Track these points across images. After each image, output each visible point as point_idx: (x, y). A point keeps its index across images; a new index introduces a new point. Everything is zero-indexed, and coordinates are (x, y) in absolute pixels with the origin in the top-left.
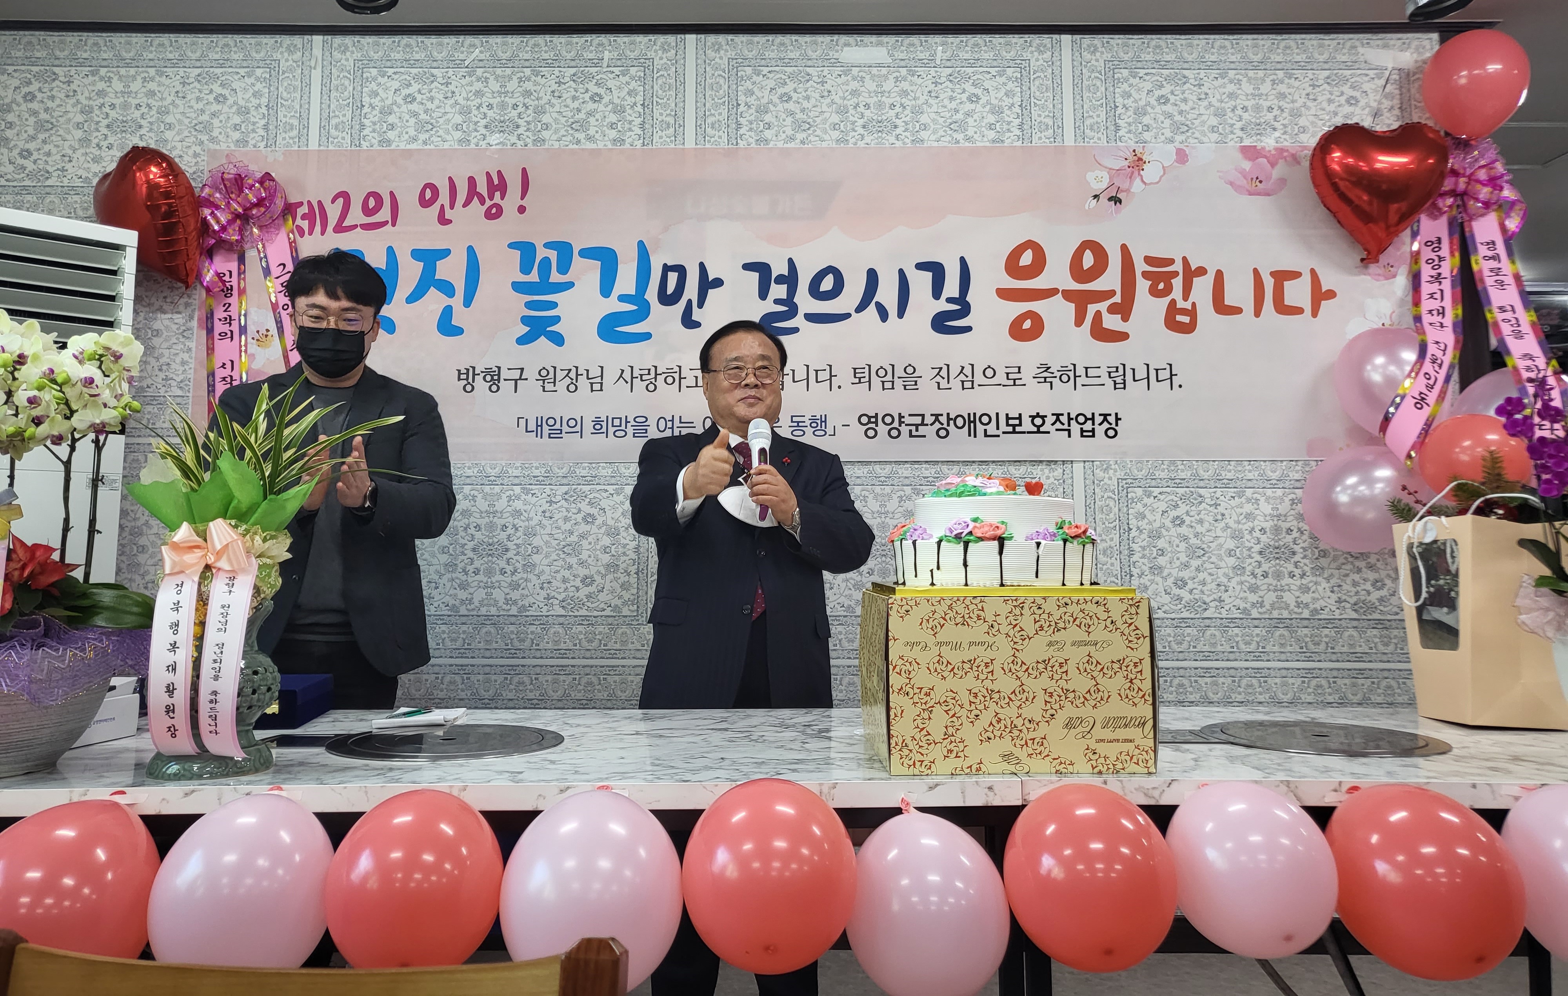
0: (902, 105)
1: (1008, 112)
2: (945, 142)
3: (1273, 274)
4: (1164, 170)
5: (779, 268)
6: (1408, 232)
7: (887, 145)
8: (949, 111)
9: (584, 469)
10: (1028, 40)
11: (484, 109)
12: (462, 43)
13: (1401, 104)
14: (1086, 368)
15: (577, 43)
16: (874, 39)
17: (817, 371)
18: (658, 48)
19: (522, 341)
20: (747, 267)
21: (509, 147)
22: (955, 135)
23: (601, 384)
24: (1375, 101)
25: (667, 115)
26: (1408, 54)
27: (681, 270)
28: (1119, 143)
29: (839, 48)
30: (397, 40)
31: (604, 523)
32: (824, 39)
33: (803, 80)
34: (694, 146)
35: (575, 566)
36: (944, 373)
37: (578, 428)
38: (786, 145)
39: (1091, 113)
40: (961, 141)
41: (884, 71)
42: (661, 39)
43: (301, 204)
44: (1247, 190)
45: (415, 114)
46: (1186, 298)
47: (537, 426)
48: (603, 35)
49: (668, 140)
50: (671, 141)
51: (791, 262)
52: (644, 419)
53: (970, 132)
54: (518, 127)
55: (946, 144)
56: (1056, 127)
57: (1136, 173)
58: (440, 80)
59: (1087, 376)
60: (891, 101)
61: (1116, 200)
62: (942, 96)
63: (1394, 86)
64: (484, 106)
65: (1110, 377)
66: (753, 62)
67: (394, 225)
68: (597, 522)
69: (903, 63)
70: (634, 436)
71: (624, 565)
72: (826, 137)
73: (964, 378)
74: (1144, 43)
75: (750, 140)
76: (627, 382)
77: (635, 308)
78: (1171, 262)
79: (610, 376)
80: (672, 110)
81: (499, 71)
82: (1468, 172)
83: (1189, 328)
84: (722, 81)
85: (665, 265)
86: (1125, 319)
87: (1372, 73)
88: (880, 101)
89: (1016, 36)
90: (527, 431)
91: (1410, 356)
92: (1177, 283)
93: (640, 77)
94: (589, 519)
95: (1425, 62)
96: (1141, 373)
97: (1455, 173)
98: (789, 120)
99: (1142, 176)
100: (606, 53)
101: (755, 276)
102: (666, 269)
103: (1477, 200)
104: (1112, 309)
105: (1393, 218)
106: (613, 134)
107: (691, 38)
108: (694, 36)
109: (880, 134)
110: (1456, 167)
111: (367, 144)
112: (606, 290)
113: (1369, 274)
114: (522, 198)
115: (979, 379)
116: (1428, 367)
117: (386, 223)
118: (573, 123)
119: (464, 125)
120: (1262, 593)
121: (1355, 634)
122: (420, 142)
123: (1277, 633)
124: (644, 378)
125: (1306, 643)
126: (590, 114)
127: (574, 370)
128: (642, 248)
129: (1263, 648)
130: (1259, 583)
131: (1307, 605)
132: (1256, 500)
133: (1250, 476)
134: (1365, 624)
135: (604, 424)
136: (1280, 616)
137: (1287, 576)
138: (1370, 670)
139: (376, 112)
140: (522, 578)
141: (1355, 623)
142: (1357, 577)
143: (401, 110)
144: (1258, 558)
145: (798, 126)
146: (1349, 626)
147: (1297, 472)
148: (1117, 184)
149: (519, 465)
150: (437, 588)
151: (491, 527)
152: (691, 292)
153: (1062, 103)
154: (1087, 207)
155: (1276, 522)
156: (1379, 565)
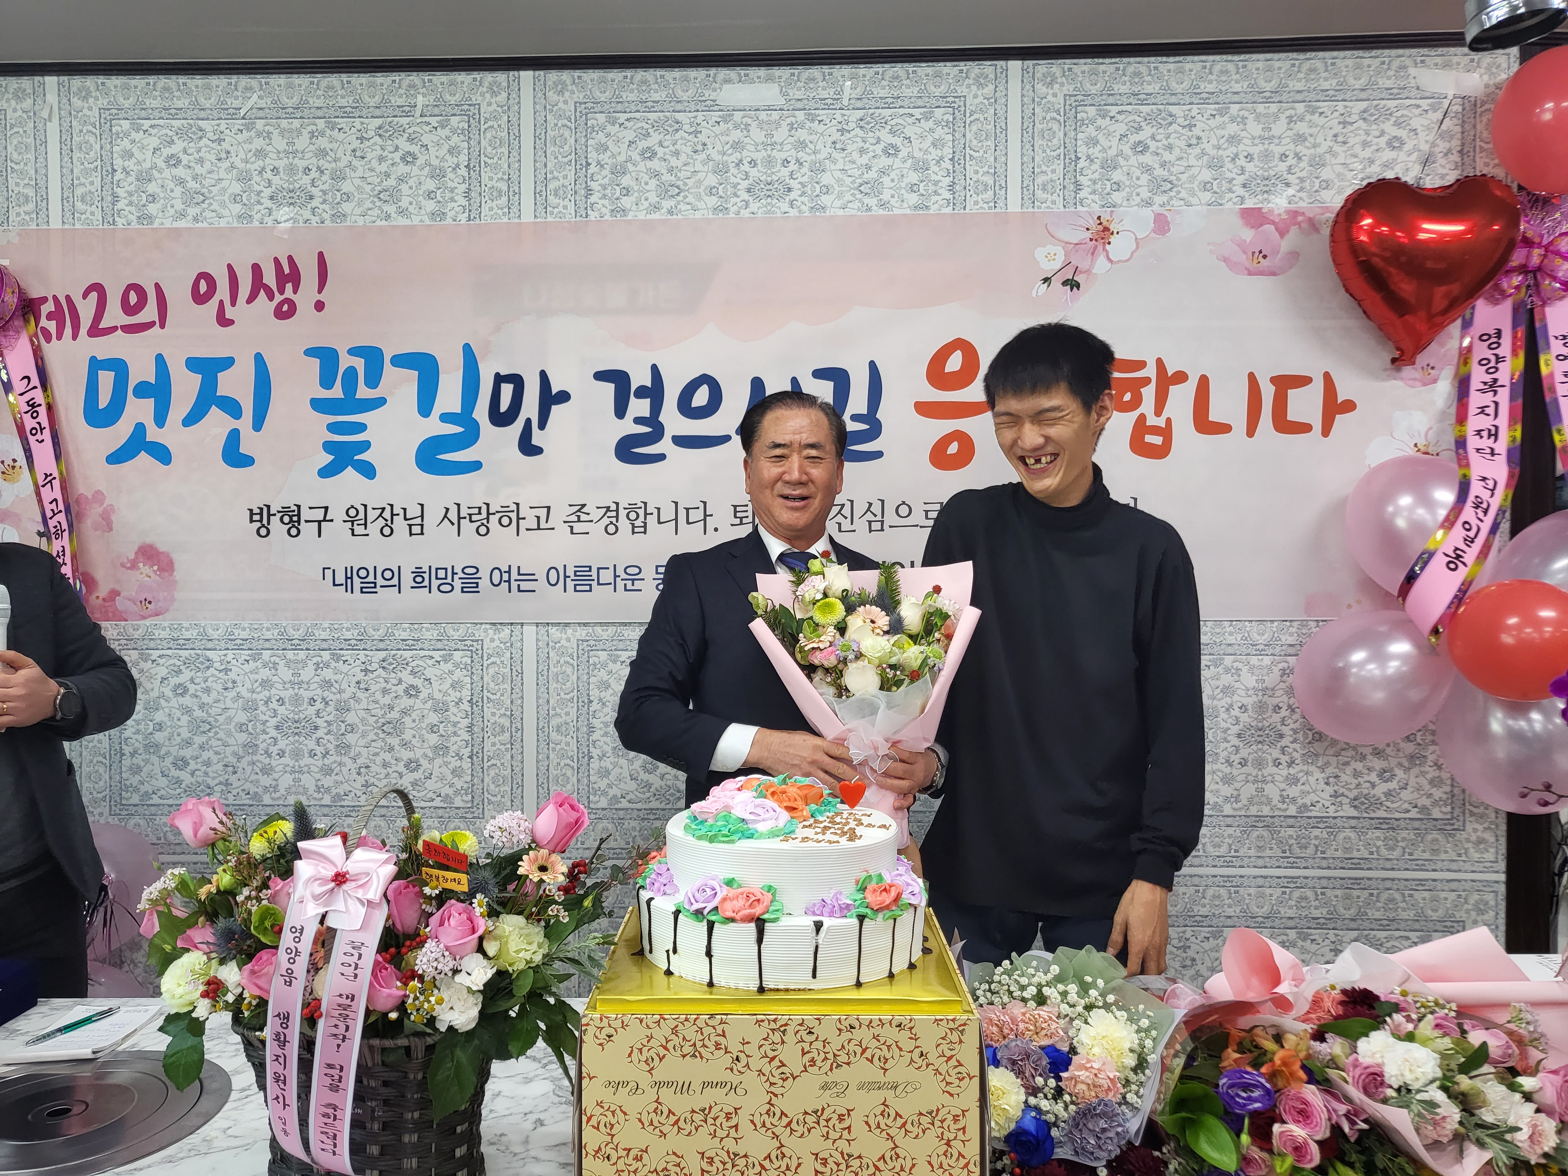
0: (797, 160)
1: (936, 169)
2: (853, 209)
3: (1274, 380)
4: (1137, 244)
5: (640, 378)
6: (1459, 322)
7: (779, 215)
8: (859, 168)
9: (404, 630)
10: (965, 68)
11: (268, 175)
12: (236, 86)
13: (1463, 145)
15: (382, 85)
16: (762, 72)
17: (687, 509)
18: (485, 89)
19: (326, 472)
20: (601, 376)
21: (301, 224)
22: (867, 200)
23: (422, 526)
24: (1427, 142)
25: (499, 179)
26: (1476, 76)
27: (517, 381)
28: (1079, 208)
29: (717, 85)
30: (152, 82)
31: (430, 697)
32: (697, 74)
33: (670, 130)
34: (532, 220)
35: (397, 748)
36: (846, 511)
37: (395, 581)
38: (649, 217)
39: (1044, 168)
40: (874, 208)
41: (775, 115)
42: (488, 77)
43: (44, 300)
44: (1247, 268)
45: (181, 182)
46: (1158, 412)
47: (347, 578)
48: (415, 74)
49: (500, 212)
50: (504, 214)
51: (655, 369)
52: (474, 570)
53: (886, 196)
54: (311, 198)
55: (854, 212)
56: (997, 188)
57: (1100, 248)
58: (210, 135)
60: (783, 155)
61: (1072, 284)
62: (850, 148)
63: (1455, 121)
64: (268, 170)
66: (607, 107)
67: (162, 326)
68: (422, 696)
69: (799, 105)
70: (463, 592)
71: (456, 747)
72: (701, 205)
73: (872, 518)
74: (1118, 69)
75: (604, 210)
76: (453, 524)
77: (461, 429)
78: (1141, 365)
79: (433, 516)
80: (504, 173)
81: (284, 123)
82: (1545, 242)
83: (1161, 452)
84: (567, 133)
85: (497, 375)
87: (1425, 104)
88: (769, 156)
89: (948, 64)
90: (334, 585)
91: (1446, 496)
92: (1149, 393)
93: (463, 130)
94: (412, 691)
95: (1498, 87)
97: (1528, 243)
98: (653, 183)
99: (1107, 252)
100: (420, 98)
101: (609, 388)
102: (499, 379)
103: (1555, 279)
105: (1439, 303)
106: (430, 206)
107: (527, 75)
108: (530, 73)
109: (769, 200)
110: (1529, 234)
111: (124, 221)
112: (425, 406)
113: (1402, 379)
114: (320, 291)
115: (891, 518)
116: (1468, 513)
117: (151, 325)
118: (381, 192)
119: (244, 195)
120: (1237, 785)
121: (1353, 835)
122: (190, 218)
123: (1255, 834)
124: (474, 518)
125: (1290, 846)
126: (401, 180)
127: (388, 508)
128: (469, 354)
129: (1236, 851)
130: (1235, 772)
131: (1294, 800)
132: (1238, 669)
133: (1231, 639)
134: (1366, 823)
135: (426, 576)
136: (1260, 813)
137: (1270, 764)
138: (1369, 879)
139: (131, 179)
140: (335, 762)
141: (1353, 823)
142: (1359, 766)
143: (163, 175)
144: (1235, 741)
145: (664, 191)
146: (1346, 825)
147: (1291, 635)
148: (1074, 263)
149: (327, 625)
150: (235, 773)
151: (297, 700)
152: (530, 407)
153: (1006, 154)
154: (1034, 294)
155: (1260, 698)
156: (1389, 751)
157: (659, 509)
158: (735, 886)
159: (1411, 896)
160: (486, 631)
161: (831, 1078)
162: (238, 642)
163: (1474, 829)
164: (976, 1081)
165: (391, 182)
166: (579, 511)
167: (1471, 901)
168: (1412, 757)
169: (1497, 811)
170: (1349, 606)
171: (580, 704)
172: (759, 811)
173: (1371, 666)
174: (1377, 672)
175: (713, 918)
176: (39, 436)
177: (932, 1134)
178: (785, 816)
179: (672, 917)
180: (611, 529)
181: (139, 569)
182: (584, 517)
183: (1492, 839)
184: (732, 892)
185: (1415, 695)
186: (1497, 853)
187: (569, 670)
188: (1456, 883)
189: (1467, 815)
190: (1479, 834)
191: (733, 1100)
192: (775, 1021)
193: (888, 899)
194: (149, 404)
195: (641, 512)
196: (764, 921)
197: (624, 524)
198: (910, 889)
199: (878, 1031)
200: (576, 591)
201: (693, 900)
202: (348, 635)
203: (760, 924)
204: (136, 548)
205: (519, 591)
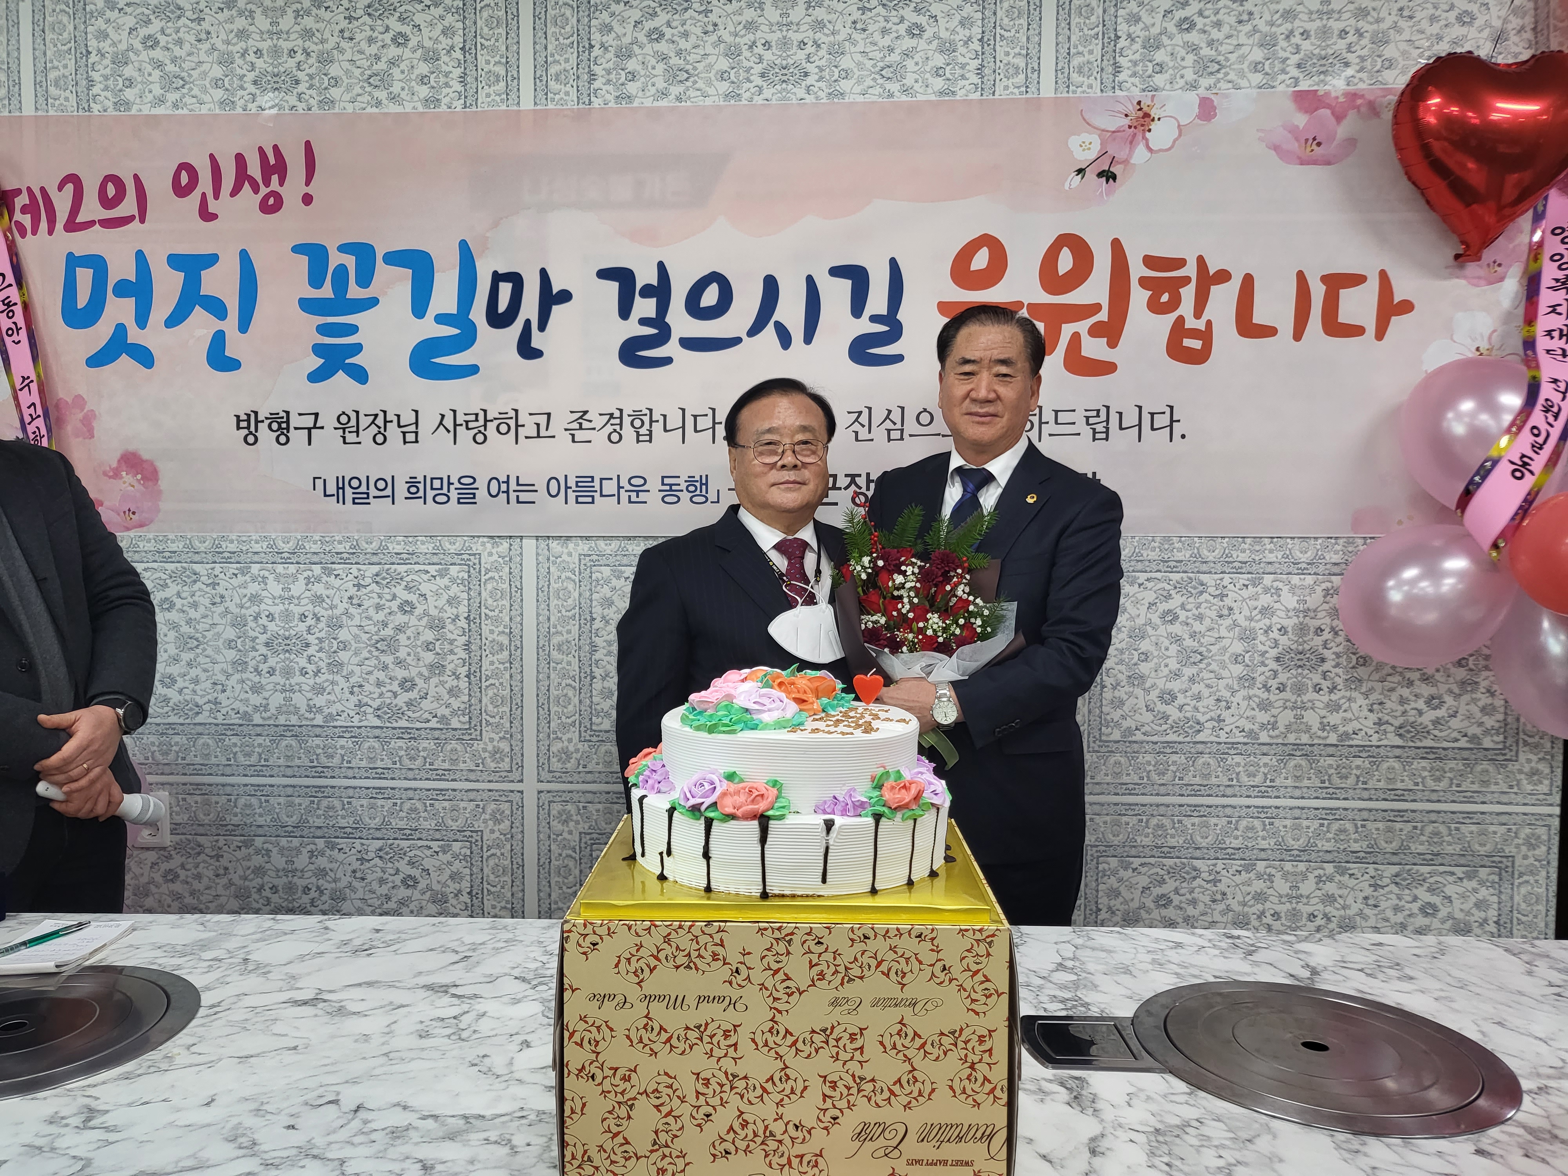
0: (815, 42)
1: (963, 50)
2: (874, 95)
3: (1325, 279)
4: (1180, 131)
5: (646, 276)
6: (1529, 215)
7: (794, 101)
8: (880, 51)
9: (399, 543)
11: (251, 57)
13: (1536, 22)
14: (1056, 412)
17: (695, 417)
19: (316, 377)
20: (604, 274)
21: (287, 111)
22: (889, 86)
23: (416, 433)
24: (1499, 18)
25: (496, 63)
27: (516, 279)
28: (1118, 93)
31: (426, 613)
33: (679, 8)
34: (532, 107)
35: (391, 666)
36: (864, 419)
37: (388, 492)
38: (656, 104)
39: (1081, 48)
40: (897, 94)
43: (18, 192)
44: (1299, 158)
45: (159, 65)
46: (1198, 314)
47: (338, 488)
49: (498, 98)
50: (502, 101)
51: (661, 266)
52: (471, 480)
54: (297, 82)
55: (875, 98)
56: (1029, 71)
57: (1139, 136)
59: (1056, 423)
60: (800, 37)
61: (1109, 176)
62: (871, 28)
64: (251, 52)
65: (1088, 424)
67: (142, 221)
68: (417, 612)
70: (459, 503)
71: (452, 666)
72: (711, 91)
73: (892, 426)
75: (608, 97)
76: (448, 431)
77: (457, 331)
78: (1180, 263)
79: (428, 423)
80: (502, 57)
83: (1199, 357)
84: (568, 13)
85: (495, 273)
86: (1113, 343)
88: (785, 38)
90: (325, 495)
92: (1188, 293)
93: (458, 8)
94: (407, 608)
96: (1130, 419)
98: (661, 67)
99: (1147, 140)
101: (613, 287)
102: (497, 278)
104: (1096, 331)
105: (1510, 194)
106: (423, 91)
109: (784, 85)
111: (100, 107)
112: (419, 308)
113: (1465, 277)
114: (308, 183)
115: (911, 426)
117: (131, 219)
118: (370, 77)
119: (226, 80)
120: (1274, 712)
121: (1397, 765)
122: (169, 104)
123: (1292, 763)
124: (471, 425)
125: (1330, 776)
126: (392, 63)
127: (381, 415)
128: (465, 250)
129: (1272, 781)
130: (1273, 698)
131: (1335, 728)
132: (1277, 589)
133: (1271, 557)
134: (1412, 753)
135: (421, 486)
136: (1298, 742)
137: (1311, 689)
138: (1413, 811)
139: (107, 62)
140: (327, 680)
141: (1398, 752)
142: (1405, 692)
143: (140, 58)
144: (1274, 665)
145: (673, 75)
146: (1390, 754)
147: (1337, 552)
148: (1111, 152)
149: (317, 538)
150: (224, 691)
151: (287, 616)
152: (530, 308)
153: (1040, 34)
154: (1067, 187)
155: (1301, 619)
156: (1438, 676)
157: (665, 416)
158: (736, 781)
159: (1457, 829)
160: (483, 544)
161: (843, 993)
162: (226, 555)
163: (1527, 759)
164: (1005, 998)
165: (382, 65)
166: (581, 418)
167: (1522, 835)
168: (1463, 683)
169: (1553, 740)
170: (1400, 522)
171: (582, 621)
172: (764, 701)
173: (1424, 584)
174: (1430, 590)
175: (711, 815)
176: (15, 337)
177: (953, 1056)
178: (793, 707)
179: (666, 815)
180: (615, 437)
181: (122, 478)
182: (586, 425)
183: (1547, 771)
184: (732, 787)
185: (1471, 615)
186: (1551, 785)
187: (571, 586)
188: (1507, 817)
189: (1521, 744)
190: (1533, 764)
191: (733, 1016)
192: (779, 929)
193: (907, 797)
194: (129, 303)
195: (646, 419)
196: (768, 818)
197: (628, 432)
198: (932, 788)
199: (895, 941)
200: (577, 502)
201: (689, 795)
202: (340, 548)
203: (764, 822)
204: (118, 455)
205: (518, 502)
